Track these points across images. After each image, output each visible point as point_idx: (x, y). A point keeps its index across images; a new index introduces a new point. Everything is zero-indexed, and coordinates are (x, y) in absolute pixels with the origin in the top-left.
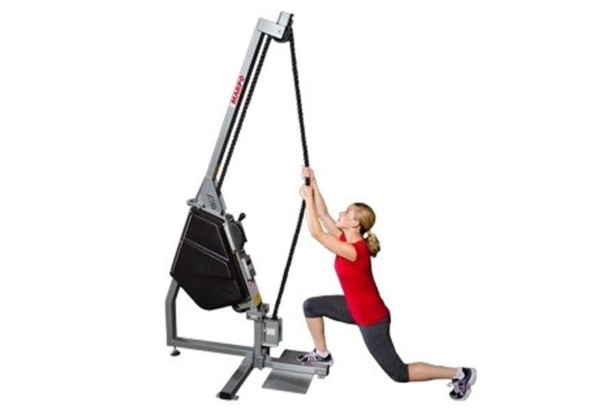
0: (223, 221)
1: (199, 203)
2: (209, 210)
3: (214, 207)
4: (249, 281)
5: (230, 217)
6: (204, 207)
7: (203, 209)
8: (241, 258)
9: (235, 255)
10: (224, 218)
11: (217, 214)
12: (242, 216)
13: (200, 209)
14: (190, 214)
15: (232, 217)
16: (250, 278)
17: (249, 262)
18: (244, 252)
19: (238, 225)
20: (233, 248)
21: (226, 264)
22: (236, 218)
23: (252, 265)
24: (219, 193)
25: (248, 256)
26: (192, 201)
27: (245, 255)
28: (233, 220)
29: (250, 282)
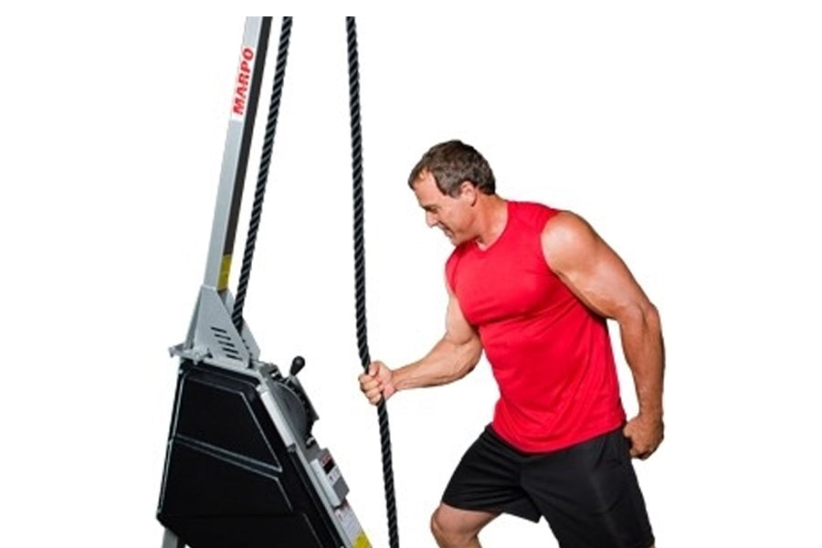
0: (257, 382)
1: (196, 348)
2: (221, 361)
3: (232, 354)
4: (335, 509)
5: (271, 370)
6: (210, 356)
7: (207, 360)
8: (309, 460)
9: (295, 454)
10: (256, 373)
11: (240, 367)
12: (298, 365)
13: (201, 363)
14: (180, 377)
15: (275, 369)
16: (337, 503)
17: (329, 466)
18: (314, 442)
19: (290, 384)
20: (288, 438)
21: (277, 479)
22: (285, 373)
23: (338, 470)
24: (239, 322)
25: (326, 451)
26: (179, 348)
27: (318, 449)
28: (279, 376)
29: (338, 512)
